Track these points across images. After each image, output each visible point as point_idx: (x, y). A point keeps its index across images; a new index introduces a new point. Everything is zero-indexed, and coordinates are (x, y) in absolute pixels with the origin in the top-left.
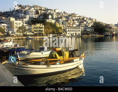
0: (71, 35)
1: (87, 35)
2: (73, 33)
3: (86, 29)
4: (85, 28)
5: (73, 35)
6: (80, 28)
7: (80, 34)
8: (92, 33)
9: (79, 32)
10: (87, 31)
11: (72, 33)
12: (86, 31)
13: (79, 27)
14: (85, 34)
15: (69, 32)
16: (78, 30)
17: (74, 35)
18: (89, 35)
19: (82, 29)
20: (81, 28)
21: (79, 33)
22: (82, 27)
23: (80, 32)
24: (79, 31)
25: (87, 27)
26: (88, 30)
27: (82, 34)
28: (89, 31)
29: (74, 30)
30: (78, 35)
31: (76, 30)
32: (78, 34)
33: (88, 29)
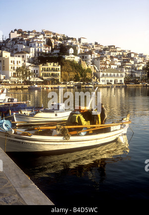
0: (108, 84)
1: (135, 83)
2: (111, 79)
3: (133, 74)
4: (131, 72)
5: (111, 84)
6: (123, 72)
7: (123, 82)
8: (144, 80)
9: (121, 79)
10: (135, 77)
11: (109, 79)
12: (134, 76)
13: (121, 70)
14: (132, 81)
15: (103, 79)
16: (119, 74)
17: (113, 83)
18: (139, 84)
19: (126, 74)
20: (125, 71)
21: (121, 81)
22: (127, 70)
23: (123, 79)
24: (122, 76)
25: (135, 70)
26: (137, 75)
27: (127, 82)
28: (139, 78)
29: (112, 74)
30: (119, 84)
31: (116, 74)
32: (119, 82)
33: (138, 73)
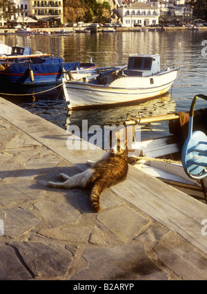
0: (135, 26)
1: (176, 26)
2: (139, 19)
3: (172, 10)
4: (169, 7)
5: (140, 26)
6: (157, 8)
7: (157, 23)
8: (186, 20)
9: (154, 19)
10: (175, 16)
11: (137, 19)
12: (172, 14)
13: (154, 5)
14: (171, 23)
15: (128, 18)
16: (152, 11)
17: (142, 24)
18: (181, 26)
19: (161, 11)
20: (159, 6)
21: (154, 21)
22: (163, 5)
23: (157, 19)
24: (155, 14)
25: (175, 5)
26: (178, 13)
27: (164, 22)
28: (181, 17)
29: (141, 11)
30: (151, 26)
31: (147, 11)
32: (151, 23)
33: (179, 10)
